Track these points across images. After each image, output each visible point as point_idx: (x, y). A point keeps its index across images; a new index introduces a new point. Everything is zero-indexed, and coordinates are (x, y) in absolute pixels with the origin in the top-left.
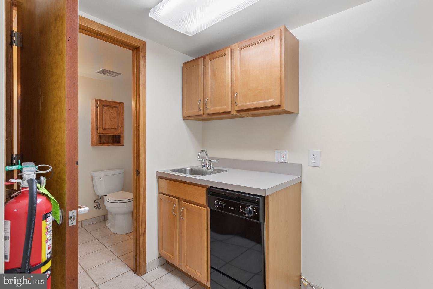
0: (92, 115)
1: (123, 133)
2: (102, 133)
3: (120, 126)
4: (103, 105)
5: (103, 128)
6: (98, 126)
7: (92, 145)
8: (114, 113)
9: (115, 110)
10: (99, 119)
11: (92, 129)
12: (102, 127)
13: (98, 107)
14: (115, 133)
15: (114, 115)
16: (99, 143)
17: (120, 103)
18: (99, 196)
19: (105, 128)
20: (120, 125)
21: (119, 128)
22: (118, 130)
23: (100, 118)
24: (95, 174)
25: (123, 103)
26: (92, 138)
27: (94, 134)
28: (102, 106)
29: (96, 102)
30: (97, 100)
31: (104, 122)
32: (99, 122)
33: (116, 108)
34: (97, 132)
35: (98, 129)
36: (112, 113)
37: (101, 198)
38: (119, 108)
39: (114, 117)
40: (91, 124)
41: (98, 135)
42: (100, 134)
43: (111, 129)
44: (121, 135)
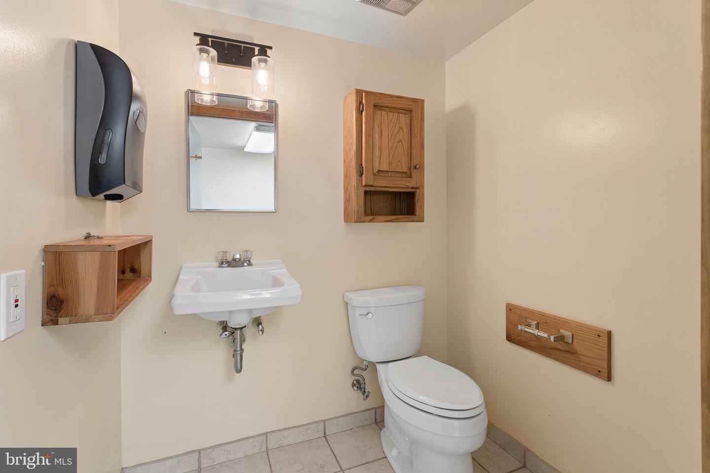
0: (345, 137)
1: (421, 187)
2: (372, 186)
3: (415, 167)
4: (375, 106)
5: (375, 171)
6: (363, 165)
7: (347, 219)
8: (400, 128)
9: (404, 119)
10: (366, 146)
11: (346, 176)
12: (373, 168)
13: (362, 112)
14: (401, 185)
15: (401, 132)
16: (366, 215)
17: (415, 101)
18: (363, 360)
19: (379, 171)
20: (414, 162)
21: (414, 172)
22: (411, 177)
23: (366, 142)
24: (356, 299)
25: (423, 101)
26: (347, 200)
27: (352, 189)
28: (372, 107)
29: (357, 96)
30: (359, 92)
31: (377, 153)
32: (366, 154)
33: (405, 114)
34: (359, 181)
35: (362, 175)
36: (397, 128)
37: (371, 367)
38: (414, 113)
39: (401, 141)
40: (344, 162)
41: (362, 191)
42: (368, 189)
43: (393, 175)
44: (418, 190)
